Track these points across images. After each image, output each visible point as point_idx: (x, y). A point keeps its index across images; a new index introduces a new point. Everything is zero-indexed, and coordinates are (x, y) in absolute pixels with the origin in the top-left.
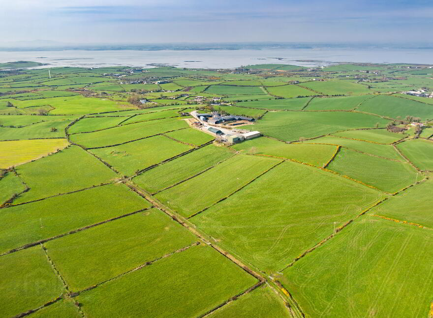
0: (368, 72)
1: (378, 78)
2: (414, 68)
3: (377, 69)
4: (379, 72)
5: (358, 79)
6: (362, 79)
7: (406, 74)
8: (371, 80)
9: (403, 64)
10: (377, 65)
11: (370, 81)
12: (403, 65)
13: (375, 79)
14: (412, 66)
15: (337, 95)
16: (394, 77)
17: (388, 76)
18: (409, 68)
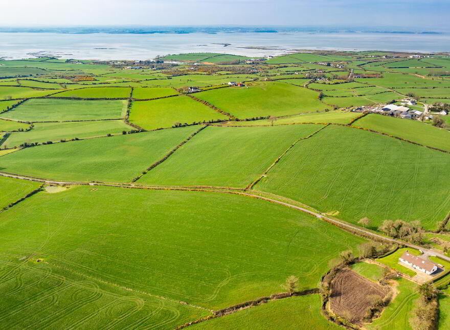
0: (329, 65)
1: (340, 74)
2: (390, 57)
3: (343, 59)
4: (346, 64)
5: (310, 78)
6: (315, 79)
7: (380, 68)
8: (329, 79)
9: (377, 52)
10: (345, 54)
11: (327, 82)
12: (378, 54)
13: (335, 77)
14: (389, 55)
15: (257, 119)
16: (363, 73)
17: (356, 72)
18: (384, 57)
